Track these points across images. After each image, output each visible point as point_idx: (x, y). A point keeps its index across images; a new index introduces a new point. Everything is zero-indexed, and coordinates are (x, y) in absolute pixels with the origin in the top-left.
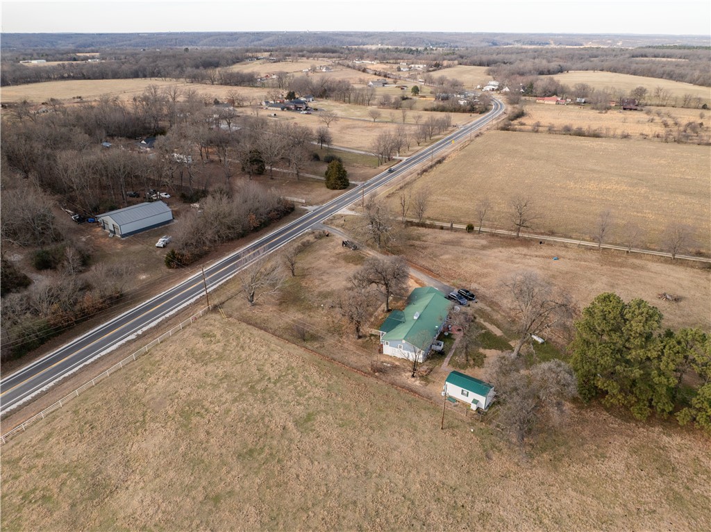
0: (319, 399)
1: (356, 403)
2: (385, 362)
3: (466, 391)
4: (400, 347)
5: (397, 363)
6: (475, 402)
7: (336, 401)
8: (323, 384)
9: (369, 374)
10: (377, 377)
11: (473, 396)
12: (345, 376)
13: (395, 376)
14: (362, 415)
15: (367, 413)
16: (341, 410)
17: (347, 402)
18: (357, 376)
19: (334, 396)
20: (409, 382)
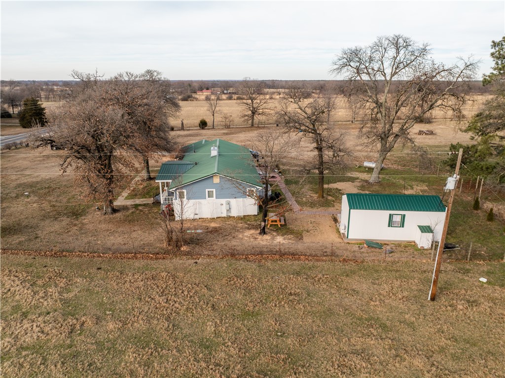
0: (37, 348)
1: (168, 319)
2: (188, 230)
3: (397, 214)
4: (210, 195)
5: (213, 225)
6: (426, 229)
7: (101, 337)
8: (47, 304)
9: (167, 252)
10: (187, 254)
11: (415, 218)
12: (107, 271)
13: (226, 242)
14: (207, 346)
15: (217, 334)
16: (130, 356)
17: (141, 325)
18: (138, 264)
19: (89, 323)
20: (265, 243)
